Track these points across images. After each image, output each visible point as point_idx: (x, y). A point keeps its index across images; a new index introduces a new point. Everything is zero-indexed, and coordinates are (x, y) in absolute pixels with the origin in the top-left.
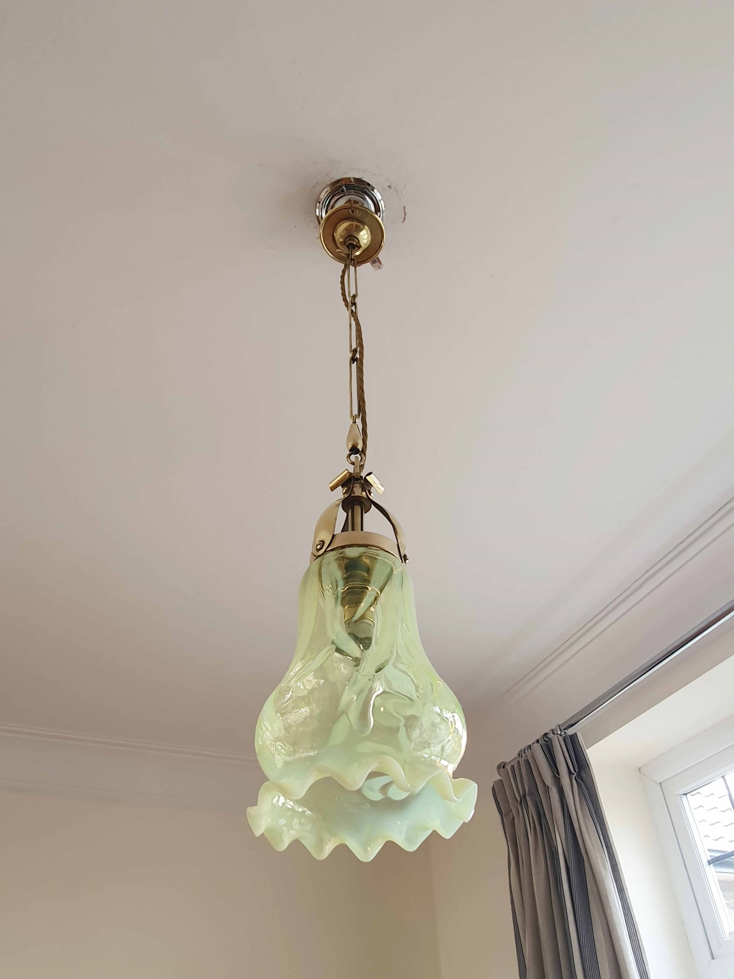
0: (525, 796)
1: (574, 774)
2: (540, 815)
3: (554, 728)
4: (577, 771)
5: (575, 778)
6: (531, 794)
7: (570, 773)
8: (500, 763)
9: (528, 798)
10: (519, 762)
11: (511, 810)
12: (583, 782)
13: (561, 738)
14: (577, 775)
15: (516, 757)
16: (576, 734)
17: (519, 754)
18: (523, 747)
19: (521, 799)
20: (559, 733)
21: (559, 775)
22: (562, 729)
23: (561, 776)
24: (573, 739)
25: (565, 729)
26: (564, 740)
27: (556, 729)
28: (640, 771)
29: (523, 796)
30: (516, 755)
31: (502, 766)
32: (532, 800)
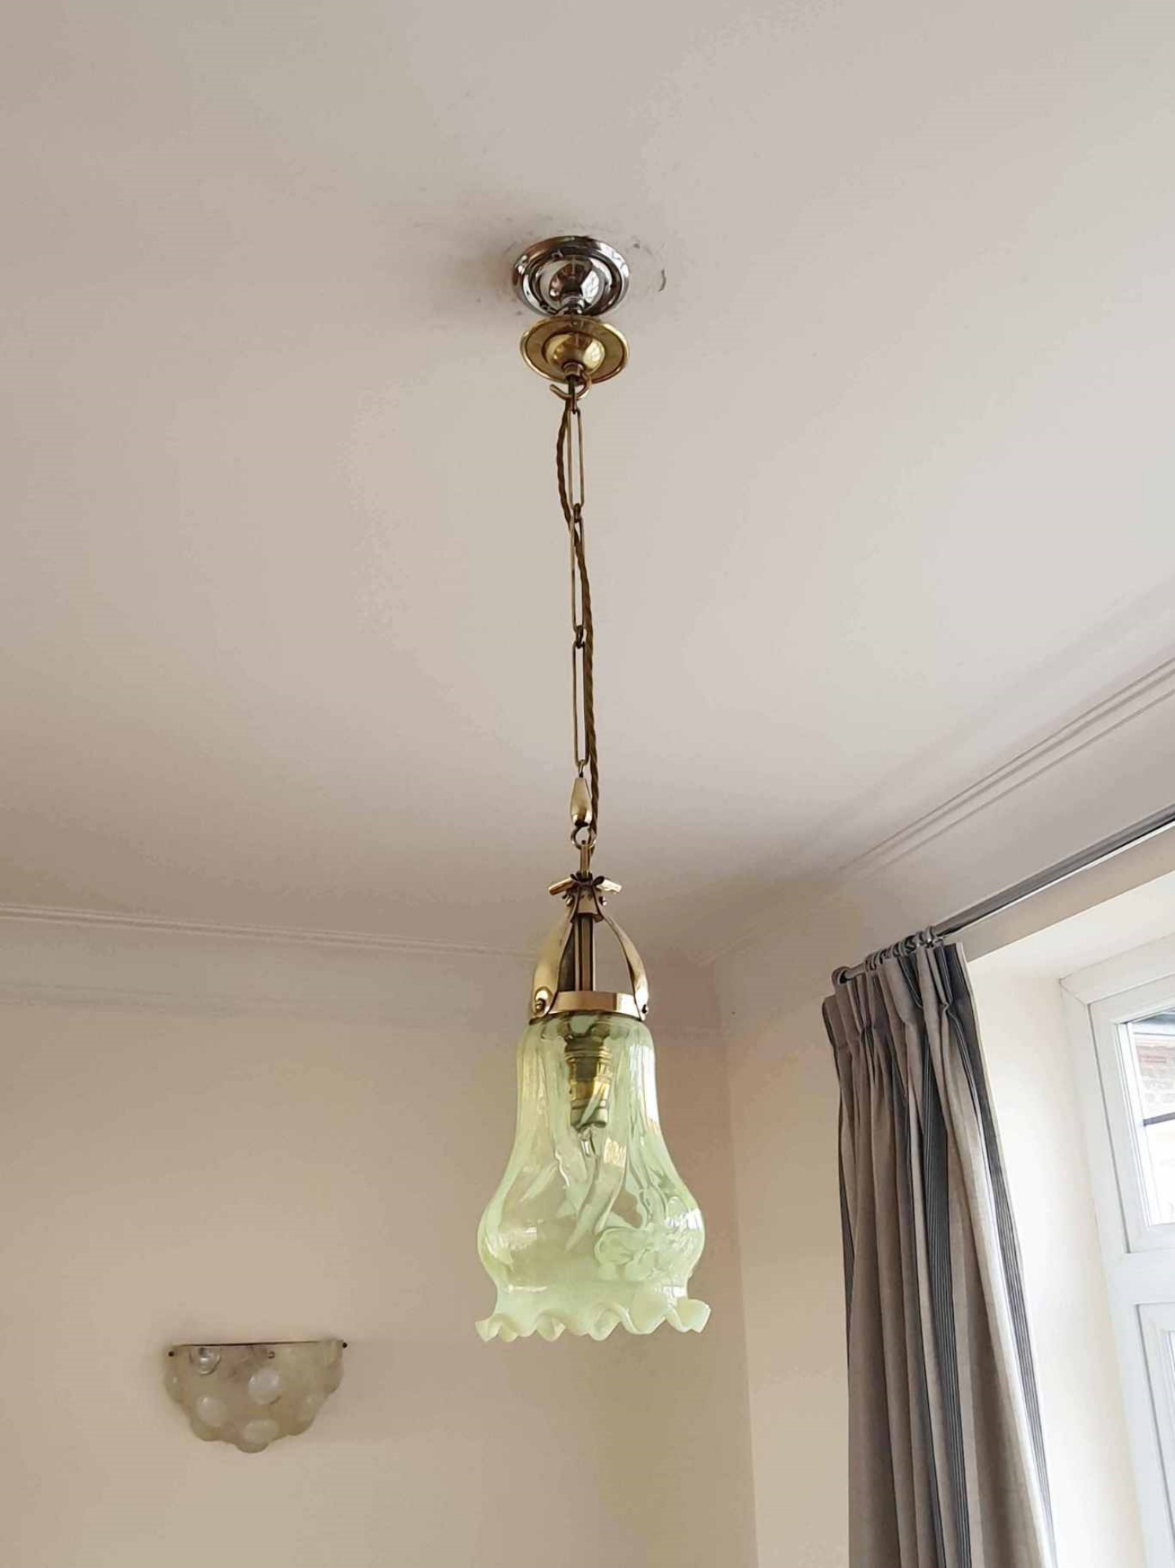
0: (869, 1027)
1: (945, 1006)
2: (890, 1058)
3: (924, 930)
4: (950, 1000)
5: (947, 1012)
6: (879, 1026)
7: (939, 1001)
8: (835, 969)
9: (874, 1031)
10: (864, 975)
11: (847, 1044)
12: (959, 1017)
13: (930, 951)
14: (950, 1007)
15: (862, 965)
16: (955, 945)
17: (867, 962)
18: (875, 951)
19: (863, 1032)
20: (929, 940)
21: (922, 1004)
22: (935, 934)
23: (924, 1008)
24: (950, 952)
25: (939, 935)
26: (936, 953)
27: (925, 933)
28: (1060, 983)
29: (867, 1028)
30: (862, 961)
31: (841, 976)
32: (880, 1035)
